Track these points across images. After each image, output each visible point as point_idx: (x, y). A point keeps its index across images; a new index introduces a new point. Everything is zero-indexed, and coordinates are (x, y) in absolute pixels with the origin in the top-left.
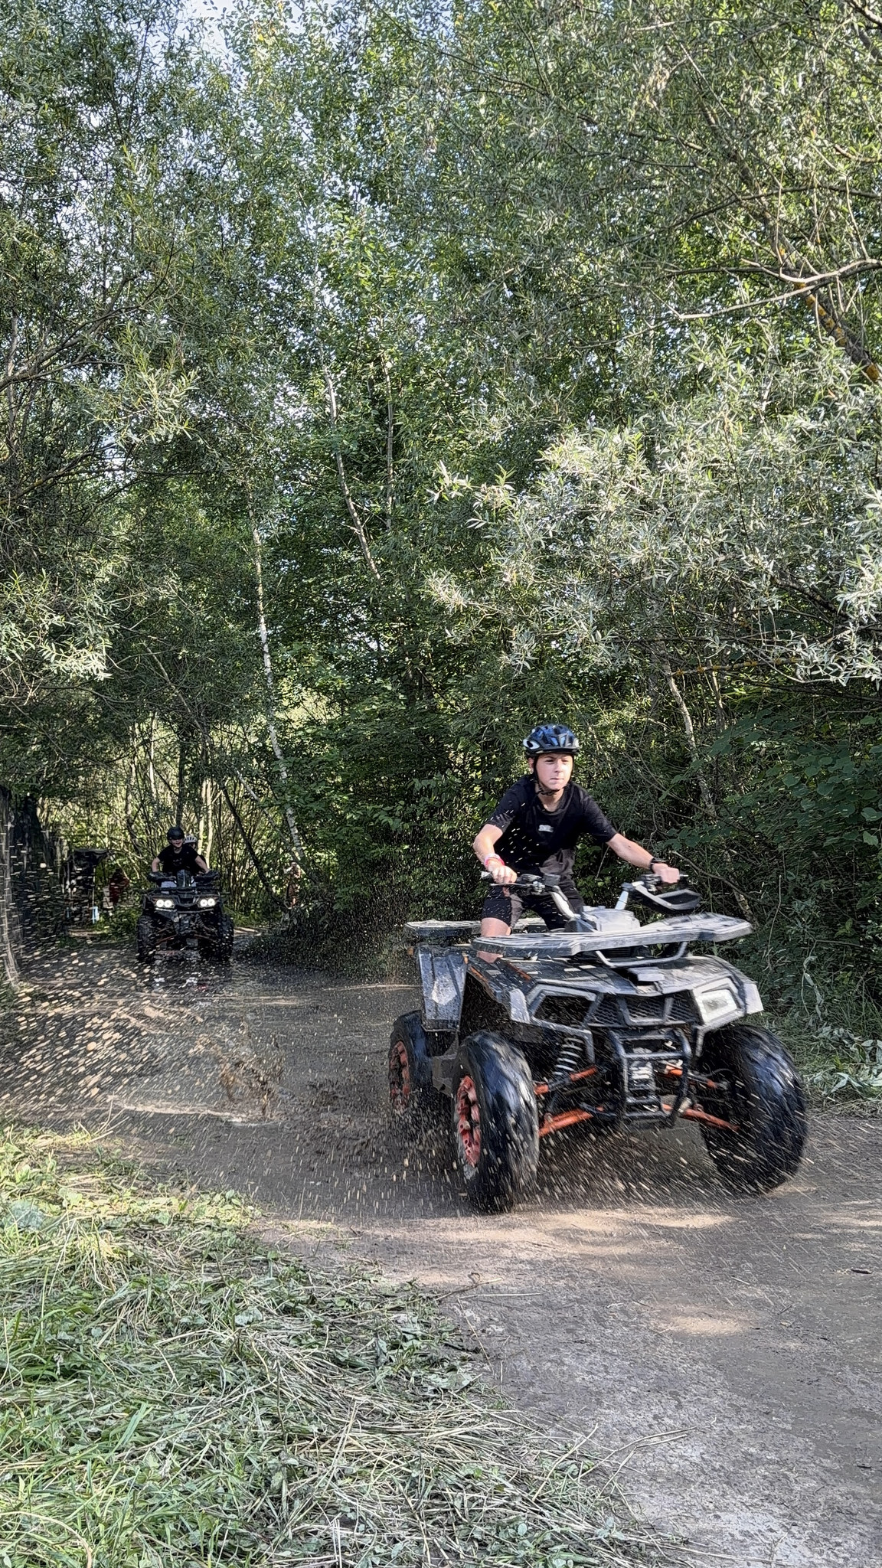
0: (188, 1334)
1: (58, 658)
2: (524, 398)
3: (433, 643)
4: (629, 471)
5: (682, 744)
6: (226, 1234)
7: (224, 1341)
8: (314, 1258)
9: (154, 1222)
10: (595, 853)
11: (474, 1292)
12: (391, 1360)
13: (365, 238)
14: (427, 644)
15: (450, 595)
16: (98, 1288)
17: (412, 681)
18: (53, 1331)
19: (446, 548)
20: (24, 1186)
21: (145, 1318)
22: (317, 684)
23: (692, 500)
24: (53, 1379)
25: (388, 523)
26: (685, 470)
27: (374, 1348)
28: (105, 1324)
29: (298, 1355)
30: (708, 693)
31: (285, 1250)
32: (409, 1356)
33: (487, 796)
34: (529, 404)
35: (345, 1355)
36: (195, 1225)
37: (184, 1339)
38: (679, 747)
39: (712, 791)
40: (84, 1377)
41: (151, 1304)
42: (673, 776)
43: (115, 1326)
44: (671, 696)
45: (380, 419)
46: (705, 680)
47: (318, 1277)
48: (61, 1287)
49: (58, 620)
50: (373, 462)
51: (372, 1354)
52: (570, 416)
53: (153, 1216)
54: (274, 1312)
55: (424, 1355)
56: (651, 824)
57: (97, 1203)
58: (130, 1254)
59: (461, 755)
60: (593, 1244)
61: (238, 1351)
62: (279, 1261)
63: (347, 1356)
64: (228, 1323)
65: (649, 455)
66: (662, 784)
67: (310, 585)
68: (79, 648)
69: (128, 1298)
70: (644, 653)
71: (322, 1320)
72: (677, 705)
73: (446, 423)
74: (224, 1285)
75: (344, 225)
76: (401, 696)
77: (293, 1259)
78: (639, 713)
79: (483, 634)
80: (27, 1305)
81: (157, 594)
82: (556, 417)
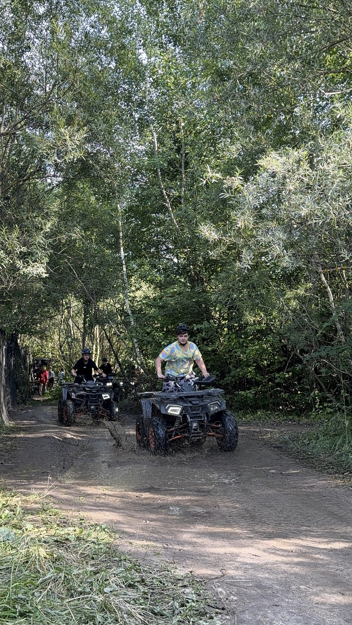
0: (81, 597)
1: (23, 267)
2: (248, 136)
3: (204, 258)
4: (301, 171)
5: (328, 307)
6: (102, 546)
7: (98, 601)
8: (144, 559)
9: (67, 539)
10: (284, 361)
11: (222, 579)
12: (181, 613)
13: (171, 63)
14: (201, 258)
15: (210, 234)
16: (39, 572)
17: (194, 277)
18: (16, 593)
19: (210, 212)
20: (6, 520)
21: (61, 588)
22: (148, 279)
23: (333, 183)
24: (15, 617)
25: (182, 201)
26: (330, 168)
27: (172, 606)
28: (42, 590)
29: (134, 609)
30: (341, 282)
31: (130, 555)
32: (190, 610)
33: (230, 332)
34: (250, 139)
35: (157, 609)
36: (87, 542)
37: (80, 599)
38: (326, 308)
39: (343, 330)
40: (30, 617)
41: (64, 581)
42: (323, 322)
43: (46, 591)
44: (322, 283)
45: (178, 151)
46: (339, 275)
47: (146, 569)
48: (22, 572)
49: (24, 249)
50: (175, 172)
51: (172, 609)
52: (271, 144)
53: (66, 536)
54: (123, 586)
55: (197, 610)
56: (312, 346)
57: (40, 529)
58: (55, 556)
59: (218, 313)
60: (282, 556)
61: (105, 605)
62: (127, 561)
63: (159, 610)
64: (101, 592)
65: (311, 162)
66: (317, 326)
67: (145, 231)
68: (34, 262)
69: (53, 578)
70: (309, 262)
71: (147, 591)
72: (325, 288)
73: (210, 151)
74: (99, 573)
75: (161, 57)
76: (188, 284)
77: (134, 560)
78: (306, 291)
79: (228, 253)
80: (4, 580)
81: (71, 236)
82: (264, 145)
